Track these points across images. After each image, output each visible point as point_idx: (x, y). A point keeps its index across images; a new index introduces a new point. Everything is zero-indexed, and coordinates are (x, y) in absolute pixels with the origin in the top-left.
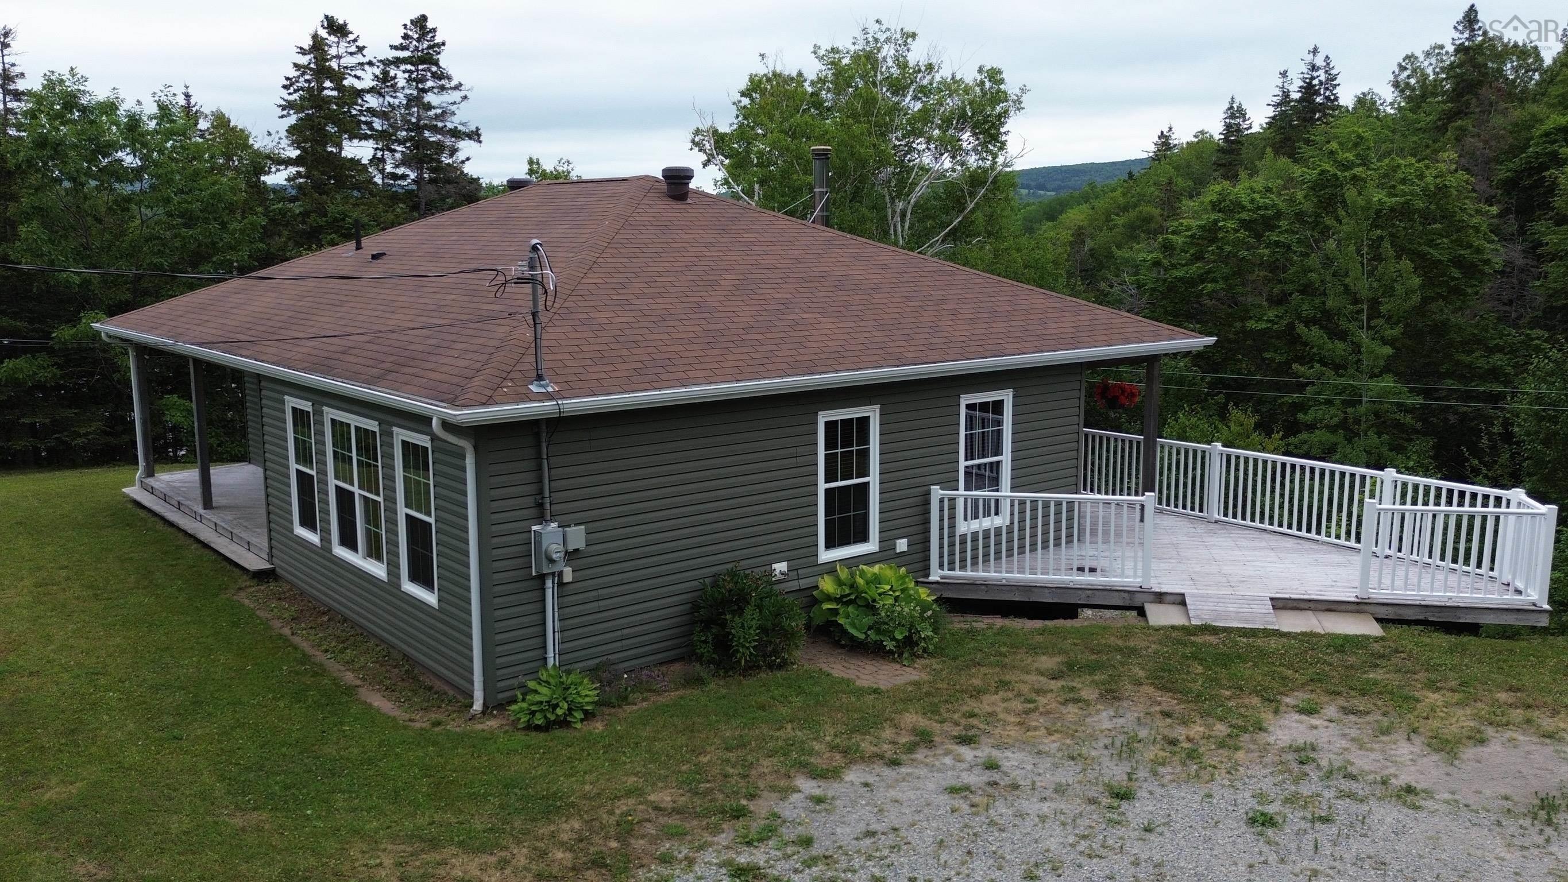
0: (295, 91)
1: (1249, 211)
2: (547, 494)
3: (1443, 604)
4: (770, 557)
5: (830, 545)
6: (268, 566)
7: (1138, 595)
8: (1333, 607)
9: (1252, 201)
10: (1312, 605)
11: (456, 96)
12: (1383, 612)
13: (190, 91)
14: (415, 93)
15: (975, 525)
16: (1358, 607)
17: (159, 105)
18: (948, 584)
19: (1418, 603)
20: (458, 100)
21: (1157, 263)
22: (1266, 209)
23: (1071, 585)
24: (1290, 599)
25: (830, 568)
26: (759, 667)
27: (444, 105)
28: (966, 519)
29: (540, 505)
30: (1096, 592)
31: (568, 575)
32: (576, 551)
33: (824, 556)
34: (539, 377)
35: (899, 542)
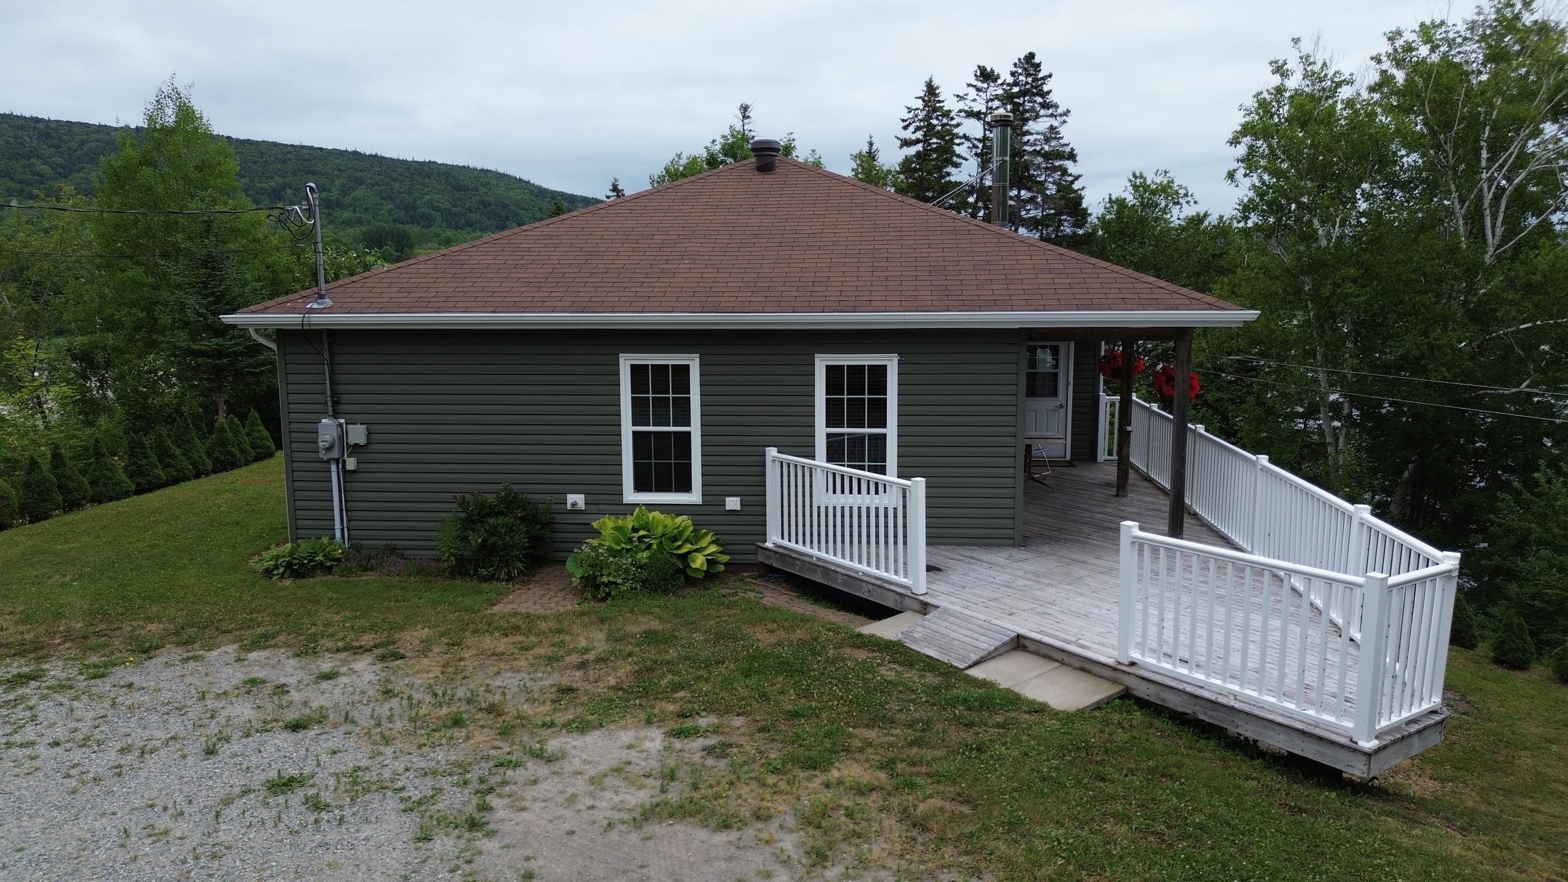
2: (329, 394)
4: (566, 487)
5: (639, 488)
7: (907, 600)
8: (1088, 666)
10: (1066, 659)
24: (1041, 642)
31: (351, 464)
32: (356, 445)
33: (630, 496)
34: (322, 297)
35: (729, 500)
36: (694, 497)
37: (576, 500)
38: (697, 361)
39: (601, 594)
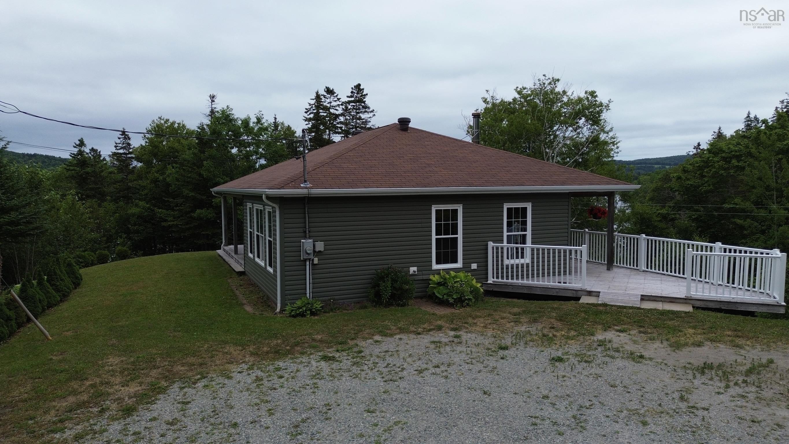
0: (310, 114)
1: (727, 153)
2: (307, 227)
3: (729, 301)
4: (409, 264)
5: (438, 262)
6: (243, 270)
7: (579, 292)
8: (673, 300)
9: (729, 148)
10: (662, 299)
11: (371, 115)
12: (698, 304)
13: (277, 117)
14: (355, 114)
15: (512, 262)
16: (686, 300)
17: (257, 118)
18: (496, 284)
19: (716, 300)
20: (372, 116)
21: (679, 178)
22: (736, 152)
23: (550, 287)
24: (651, 296)
25: (438, 272)
26: (393, 305)
27: (366, 118)
28: (508, 258)
29: (305, 232)
30: (561, 290)
31: (316, 261)
32: (320, 251)
33: (435, 267)
34: (305, 181)
35: (473, 265)
36: (459, 265)
37: (413, 269)
38: (461, 207)
39: (465, 304)
